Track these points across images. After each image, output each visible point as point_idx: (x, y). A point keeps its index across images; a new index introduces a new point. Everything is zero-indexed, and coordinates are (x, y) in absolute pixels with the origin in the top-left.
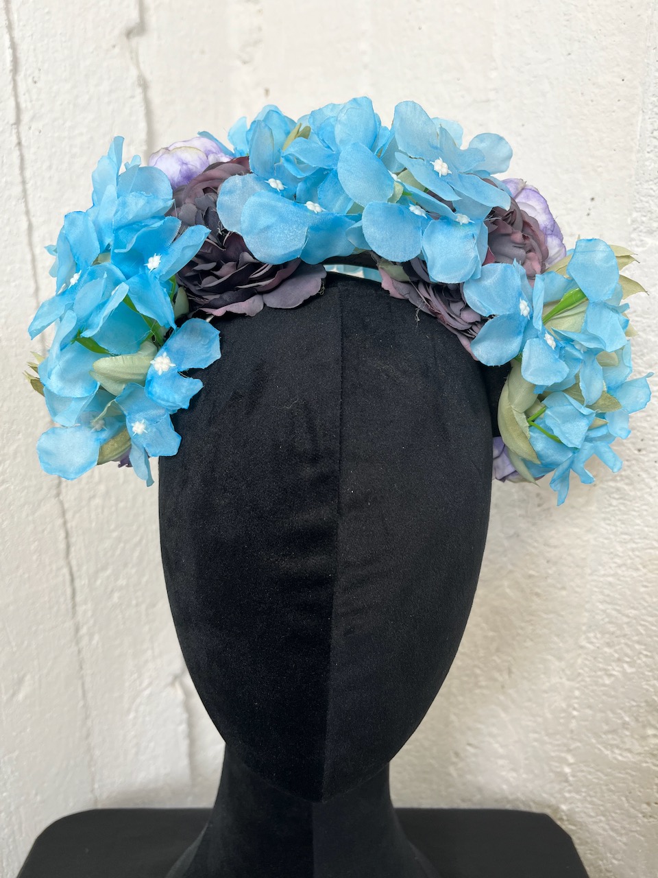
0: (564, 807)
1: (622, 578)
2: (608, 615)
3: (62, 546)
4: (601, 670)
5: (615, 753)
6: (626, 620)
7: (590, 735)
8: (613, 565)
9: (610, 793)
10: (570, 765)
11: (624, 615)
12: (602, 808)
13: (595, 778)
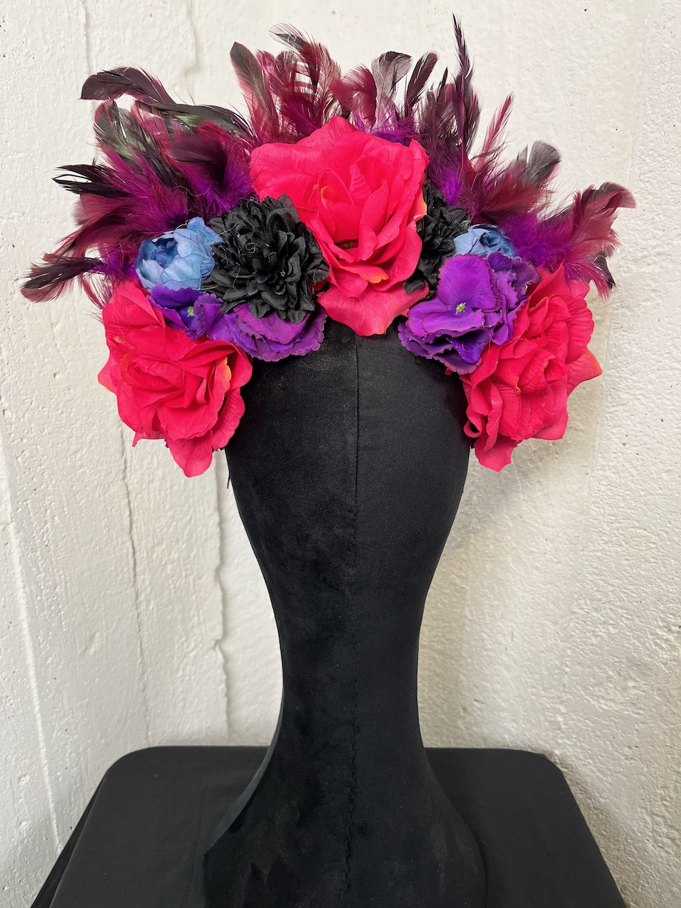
0: (557, 752)
1: (608, 553)
2: (596, 585)
3: (127, 523)
4: (589, 631)
5: (601, 703)
6: (610, 588)
7: (579, 688)
8: (600, 542)
9: (596, 739)
10: (562, 714)
11: (609, 584)
12: (589, 752)
13: (584, 726)
